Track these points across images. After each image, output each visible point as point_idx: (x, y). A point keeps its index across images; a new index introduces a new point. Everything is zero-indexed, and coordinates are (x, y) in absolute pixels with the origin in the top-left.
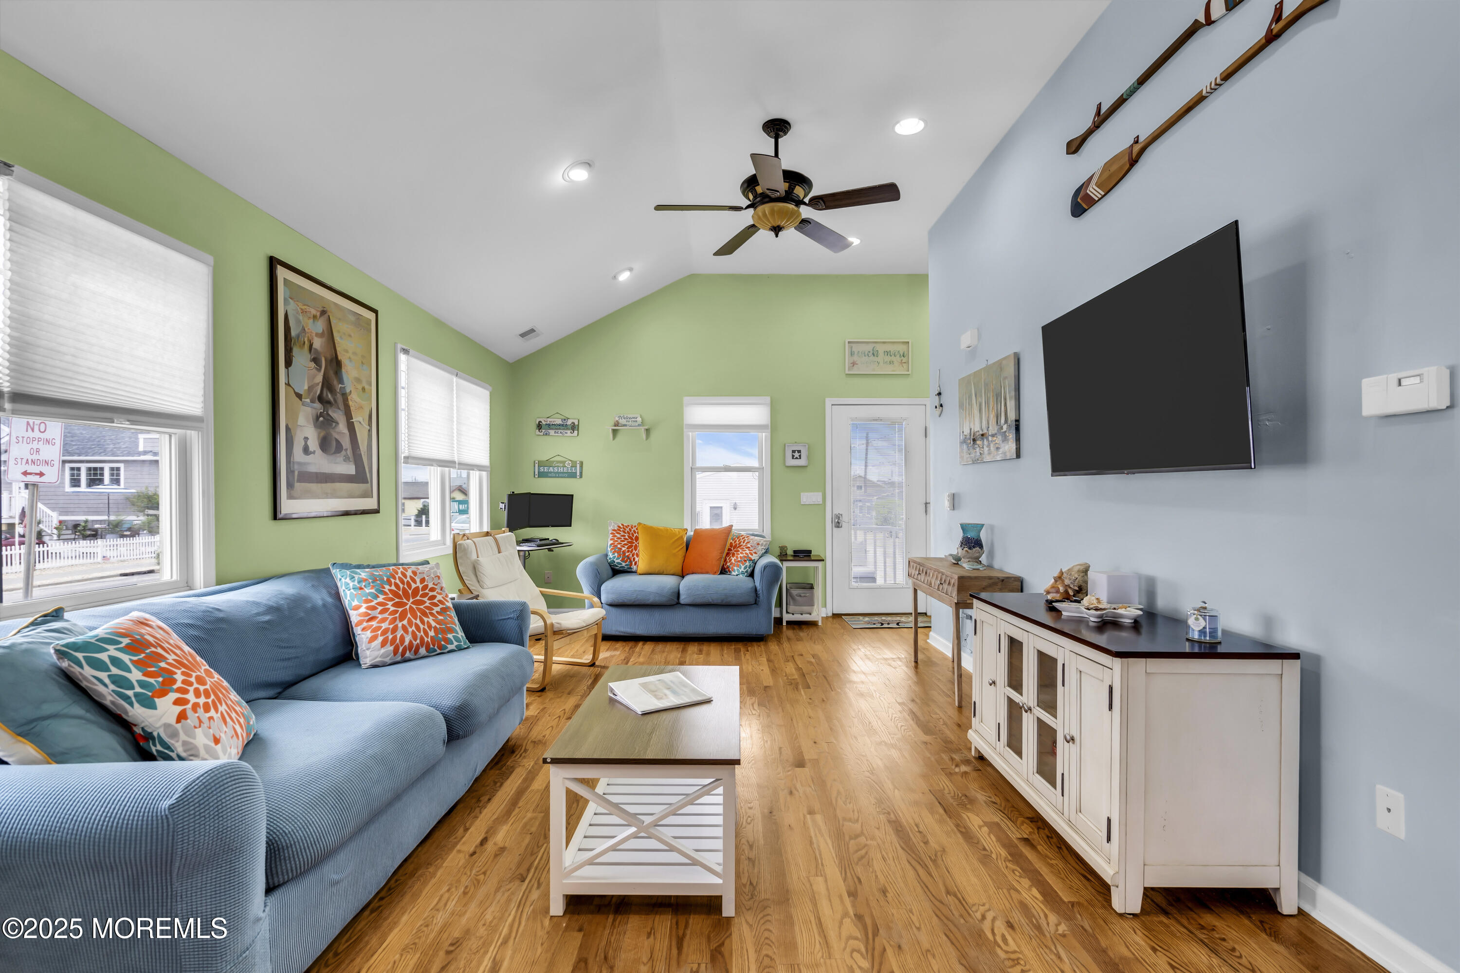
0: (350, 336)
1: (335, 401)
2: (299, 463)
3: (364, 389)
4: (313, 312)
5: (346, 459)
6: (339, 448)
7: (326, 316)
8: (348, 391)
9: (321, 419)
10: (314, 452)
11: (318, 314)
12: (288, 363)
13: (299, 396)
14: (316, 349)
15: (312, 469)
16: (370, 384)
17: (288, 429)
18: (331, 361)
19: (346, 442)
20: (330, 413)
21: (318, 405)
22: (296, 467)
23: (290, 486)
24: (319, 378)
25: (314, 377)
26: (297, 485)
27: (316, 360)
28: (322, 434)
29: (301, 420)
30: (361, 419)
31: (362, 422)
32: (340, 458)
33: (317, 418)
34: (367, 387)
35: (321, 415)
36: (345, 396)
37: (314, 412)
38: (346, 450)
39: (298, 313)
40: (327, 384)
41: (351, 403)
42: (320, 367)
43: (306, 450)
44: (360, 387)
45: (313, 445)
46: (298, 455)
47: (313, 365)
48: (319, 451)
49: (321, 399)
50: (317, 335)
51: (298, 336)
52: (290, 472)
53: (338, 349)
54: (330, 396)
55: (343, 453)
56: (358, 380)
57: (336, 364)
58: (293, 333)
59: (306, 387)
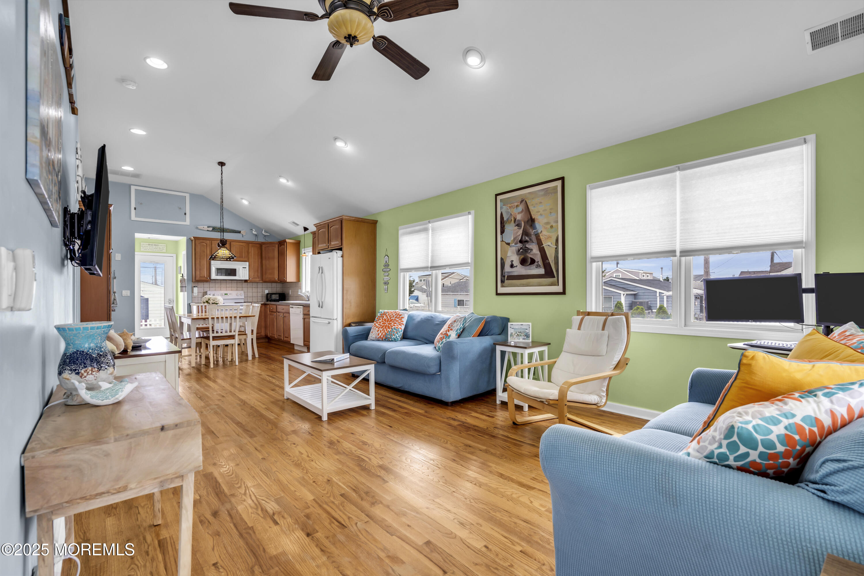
0: (541, 203)
1: (531, 239)
2: (508, 272)
3: (552, 227)
4: (516, 204)
5: (538, 266)
6: (533, 261)
7: (524, 202)
8: (539, 232)
9: (521, 250)
10: (517, 266)
11: (519, 203)
12: (502, 232)
13: (508, 244)
14: (518, 220)
15: (516, 274)
16: (557, 222)
17: (502, 259)
18: (528, 221)
19: (538, 258)
20: (527, 246)
21: (520, 245)
22: (506, 274)
23: (502, 282)
24: (520, 232)
25: (517, 232)
26: (506, 281)
27: (519, 225)
28: (522, 257)
29: (509, 254)
30: (549, 244)
31: (550, 245)
32: (533, 266)
33: (519, 251)
34: (554, 225)
35: (521, 248)
36: (537, 236)
37: (517, 248)
38: (538, 262)
39: (508, 209)
40: (525, 233)
41: (541, 237)
42: (521, 227)
43: (512, 266)
44: (549, 226)
45: (516, 263)
46: (507, 268)
47: (517, 227)
48: (519, 266)
49: (521, 241)
50: (519, 213)
51: (508, 219)
52: (503, 276)
53: (532, 213)
54: (527, 238)
55: (536, 263)
56: (547, 223)
57: (531, 221)
58: (505, 219)
59: (512, 239)
